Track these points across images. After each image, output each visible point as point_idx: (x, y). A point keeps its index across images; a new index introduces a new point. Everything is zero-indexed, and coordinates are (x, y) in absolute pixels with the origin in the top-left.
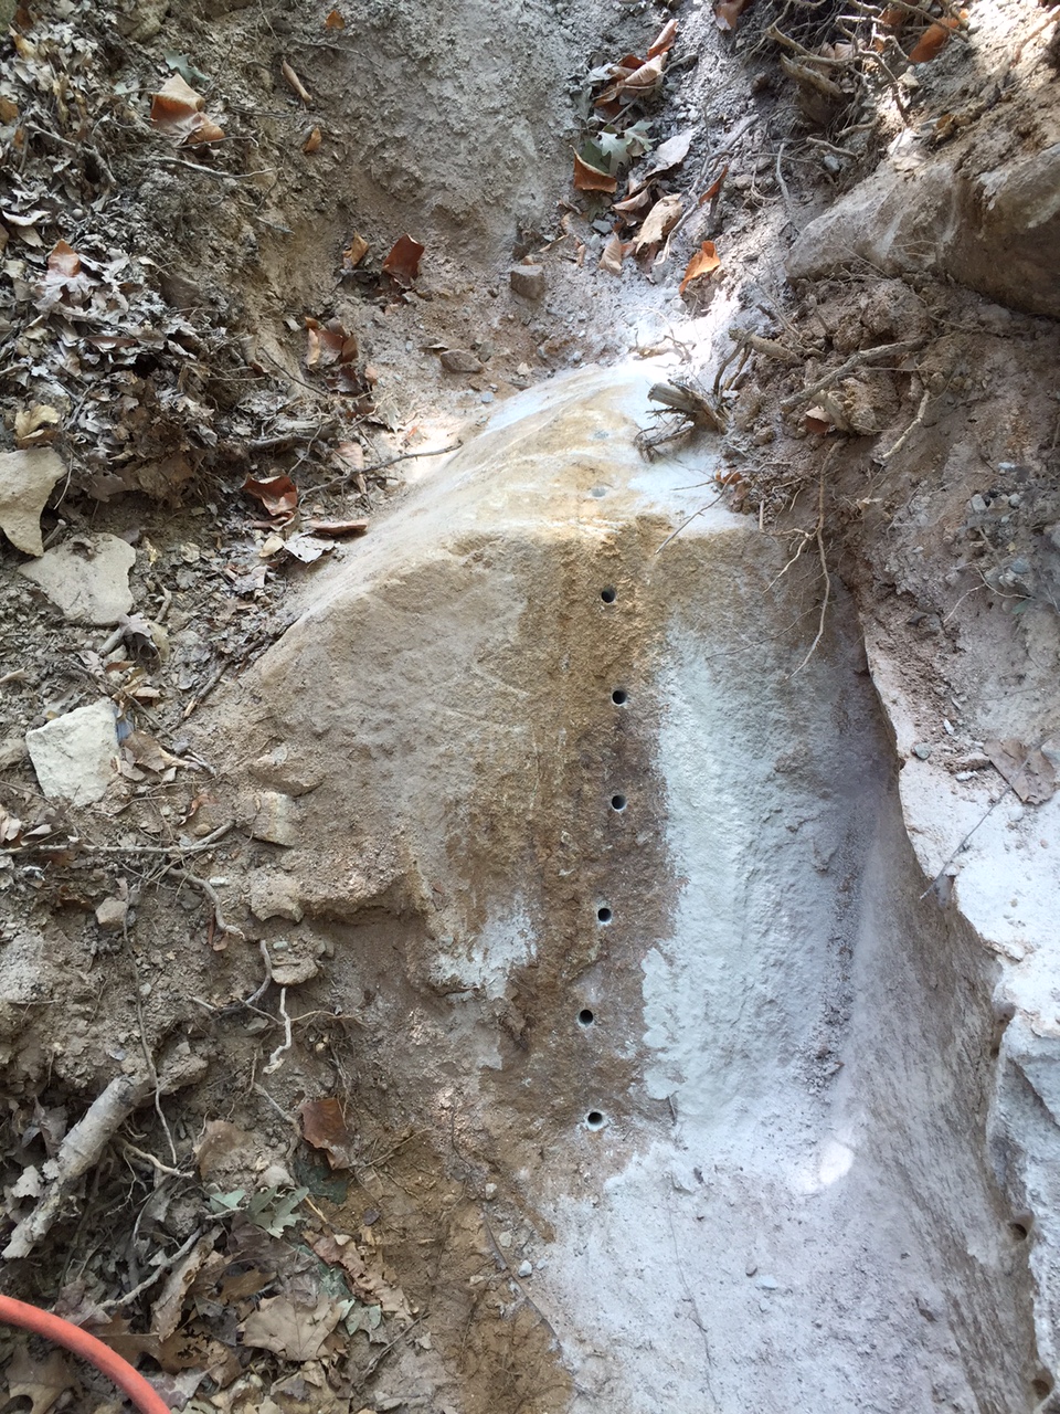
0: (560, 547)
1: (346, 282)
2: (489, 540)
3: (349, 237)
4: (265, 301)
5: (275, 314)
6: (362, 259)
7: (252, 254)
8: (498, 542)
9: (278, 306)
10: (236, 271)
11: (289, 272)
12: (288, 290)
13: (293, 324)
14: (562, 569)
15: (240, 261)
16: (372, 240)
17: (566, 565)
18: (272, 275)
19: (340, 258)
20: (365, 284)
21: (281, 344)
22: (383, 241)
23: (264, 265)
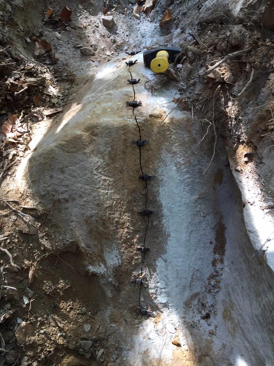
0: (122, 128)
1: (46, 24)
2: (96, 127)
3: (46, 7)
4: (17, 33)
5: (21, 37)
6: (51, 15)
7: (10, 16)
8: (99, 127)
9: (22, 34)
10: (5, 22)
11: (26, 21)
12: (26, 28)
13: (28, 40)
14: (122, 136)
15: (6, 19)
16: (54, 8)
17: (124, 134)
18: (19, 23)
19: (43, 15)
20: (53, 24)
21: (24, 48)
22: (58, 8)
23: (16, 20)
